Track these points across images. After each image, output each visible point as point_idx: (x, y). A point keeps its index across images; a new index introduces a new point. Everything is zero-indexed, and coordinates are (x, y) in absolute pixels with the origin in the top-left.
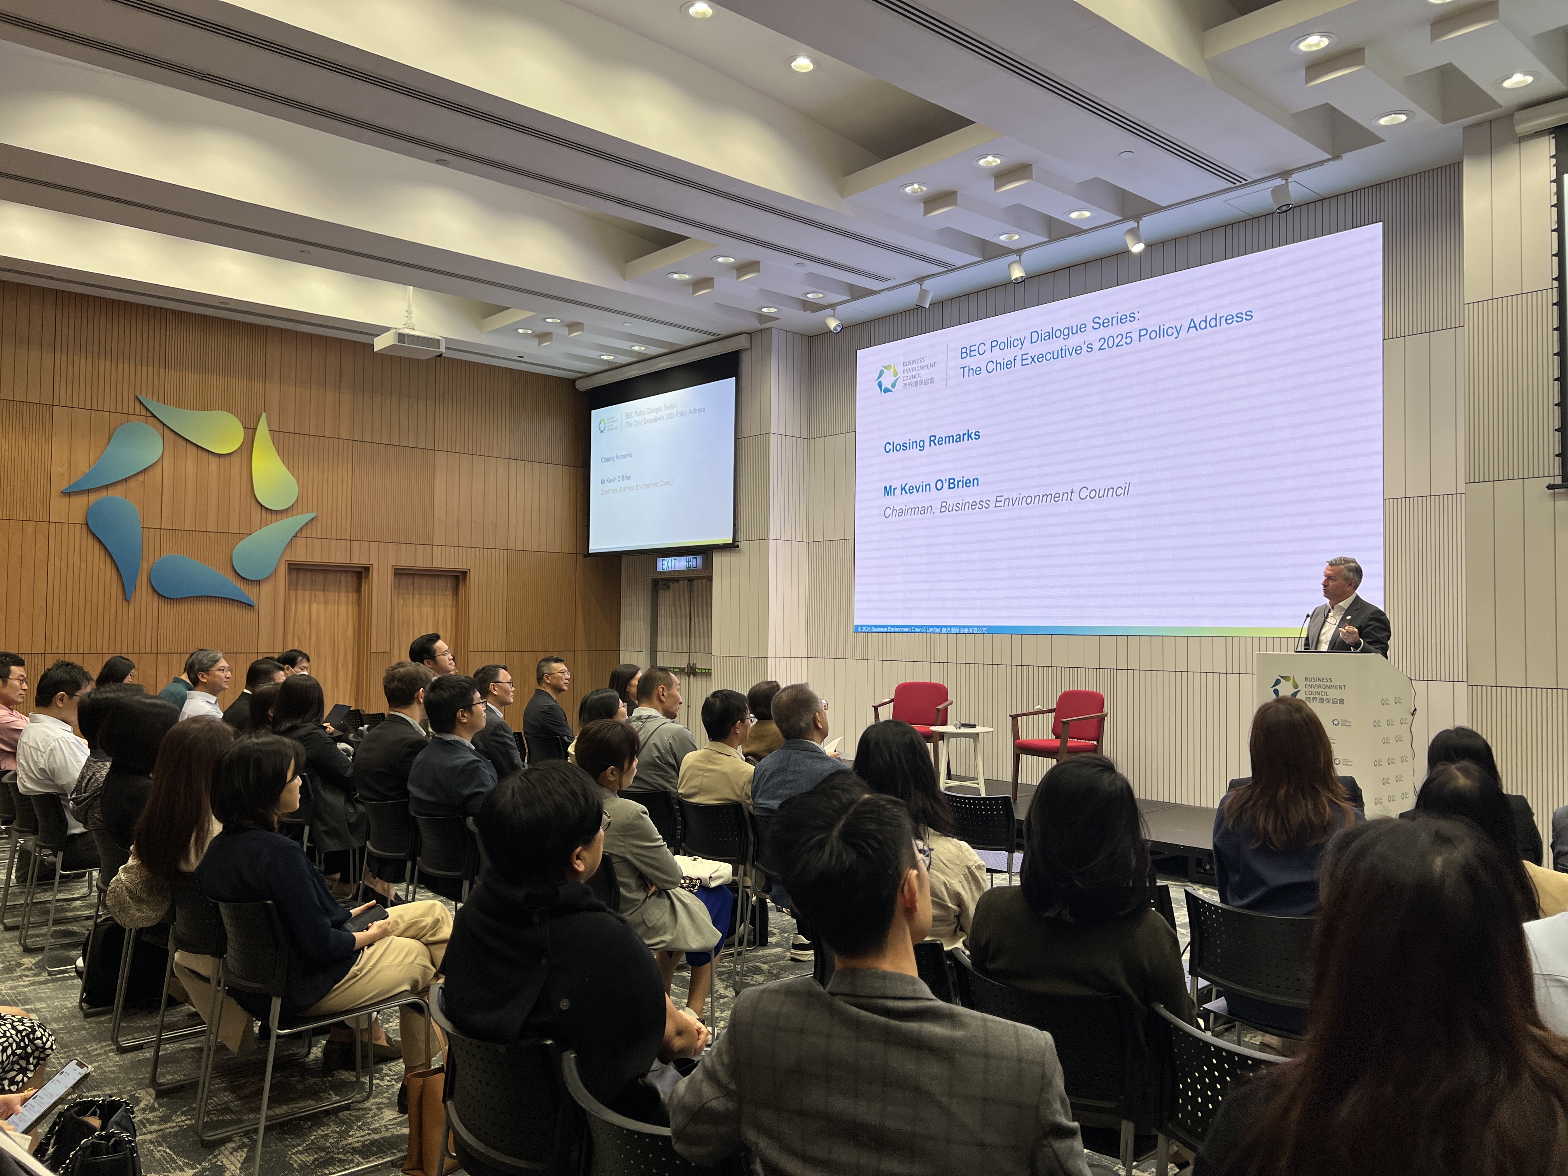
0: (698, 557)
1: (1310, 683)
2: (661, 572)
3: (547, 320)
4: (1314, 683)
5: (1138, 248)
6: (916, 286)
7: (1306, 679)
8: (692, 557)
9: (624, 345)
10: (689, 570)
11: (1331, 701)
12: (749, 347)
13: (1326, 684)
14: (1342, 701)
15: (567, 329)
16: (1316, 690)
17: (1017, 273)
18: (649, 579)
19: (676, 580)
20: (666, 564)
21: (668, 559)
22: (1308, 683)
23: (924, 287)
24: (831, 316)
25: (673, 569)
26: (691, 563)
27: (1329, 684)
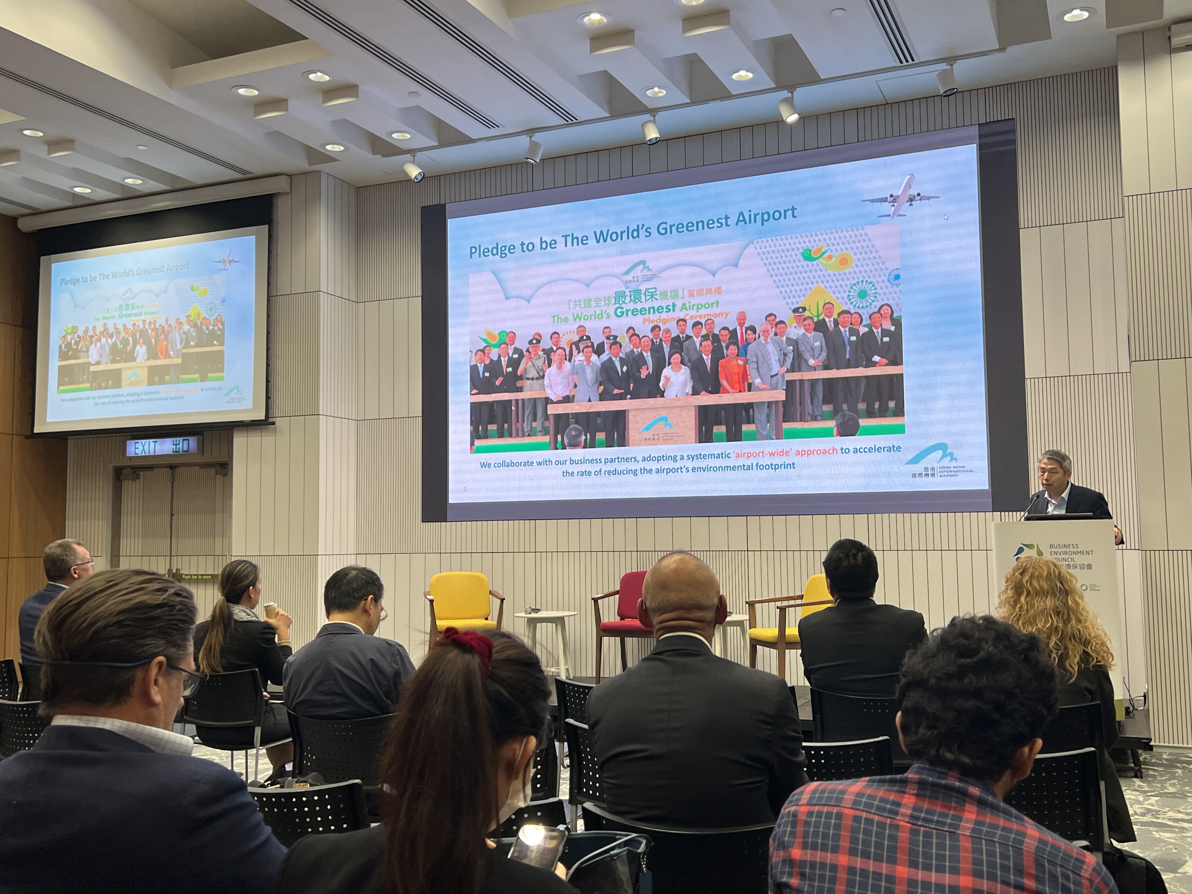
0: (190, 438)
1: (1056, 550)
2: (131, 458)
3: (25, 132)
4: (1060, 550)
5: (792, 118)
6: (525, 138)
7: (1051, 546)
8: (181, 439)
9: (115, 174)
10: (176, 454)
11: (1079, 567)
12: (288, 190)
13: (1072, 550)
14: (1089, 567)
15: (46, 148)
16: (1062, 556)
17: (652, 134)
18: (110, 467)
19: (151, 468)
20: (141, 448)
21: (143, 441)
22: (1054, 550)
23: (533, 139)
24: (410, 162)
25: (152, 453)
26: (180, 446)
27: (1075, 550)
